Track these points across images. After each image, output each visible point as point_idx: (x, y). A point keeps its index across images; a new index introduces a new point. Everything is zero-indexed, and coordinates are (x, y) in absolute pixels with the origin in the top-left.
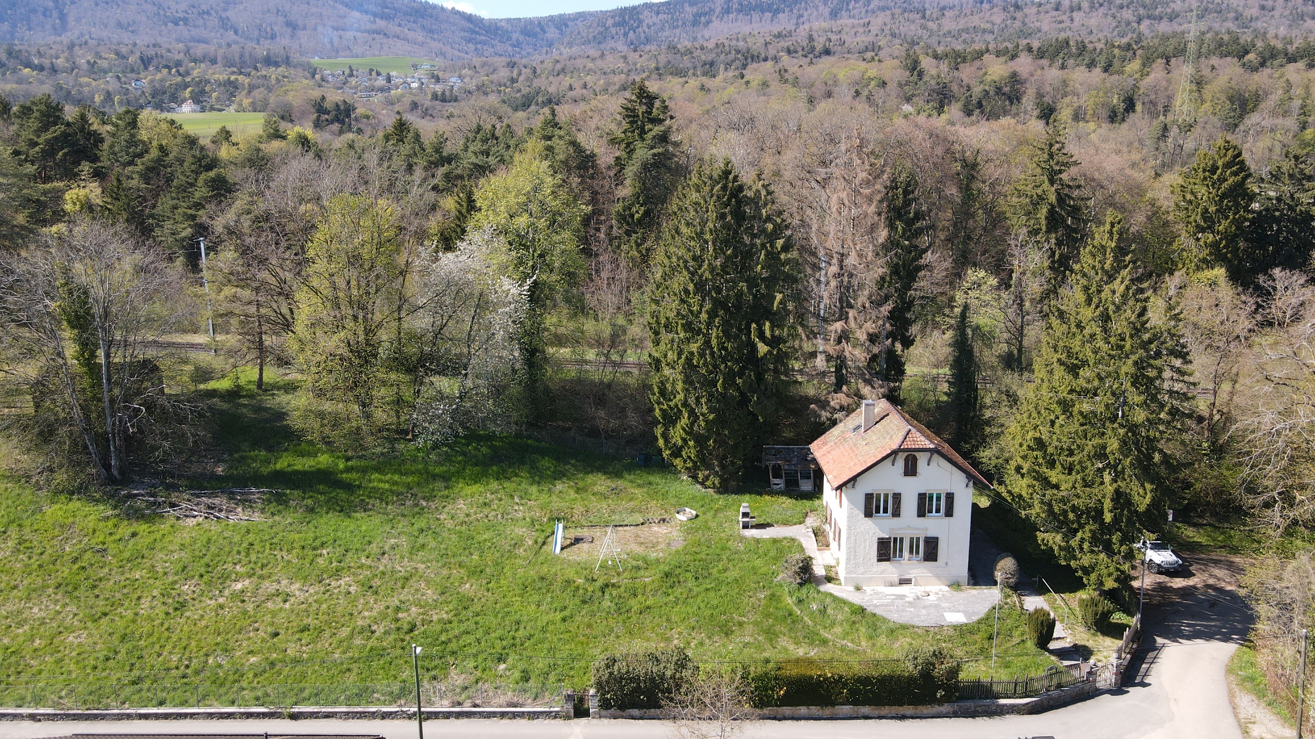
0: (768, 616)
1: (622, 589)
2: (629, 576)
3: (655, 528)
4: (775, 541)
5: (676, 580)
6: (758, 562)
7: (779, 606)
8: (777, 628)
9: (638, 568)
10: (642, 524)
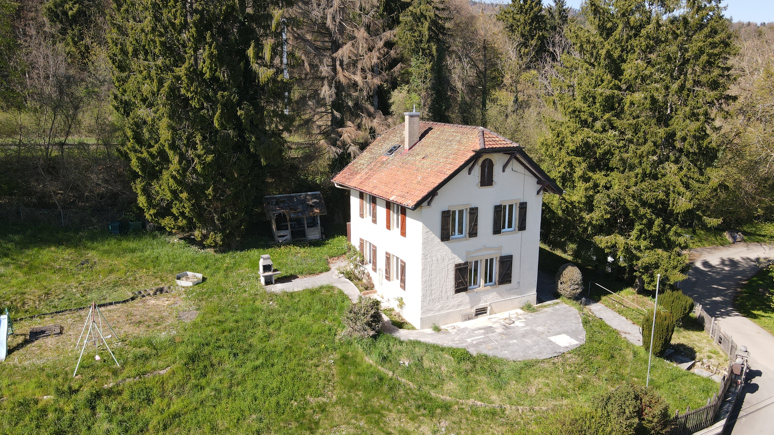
0: (353, 386)
1: (126, 395)
2: (134, 373)
3: (152, 301)
4: (313, 292)
5: (207, 363)
6: (305, 319)
7: (360, 369)
8: (375, 402)
9: (145, 357)
10: (133, 299)
